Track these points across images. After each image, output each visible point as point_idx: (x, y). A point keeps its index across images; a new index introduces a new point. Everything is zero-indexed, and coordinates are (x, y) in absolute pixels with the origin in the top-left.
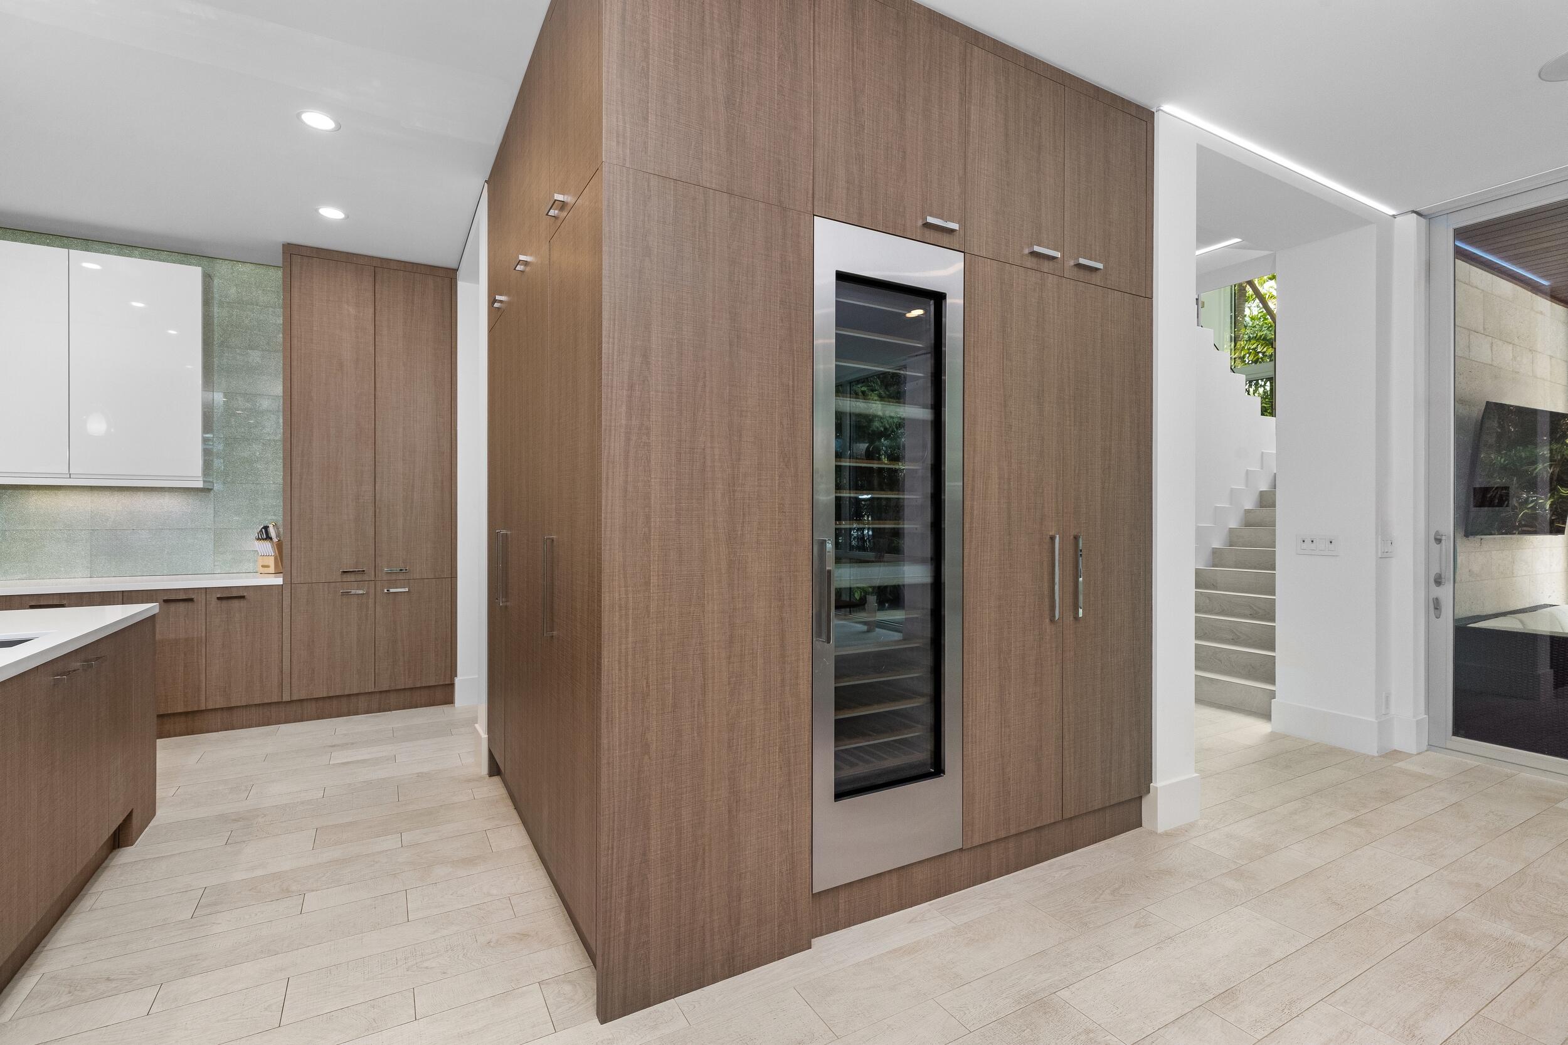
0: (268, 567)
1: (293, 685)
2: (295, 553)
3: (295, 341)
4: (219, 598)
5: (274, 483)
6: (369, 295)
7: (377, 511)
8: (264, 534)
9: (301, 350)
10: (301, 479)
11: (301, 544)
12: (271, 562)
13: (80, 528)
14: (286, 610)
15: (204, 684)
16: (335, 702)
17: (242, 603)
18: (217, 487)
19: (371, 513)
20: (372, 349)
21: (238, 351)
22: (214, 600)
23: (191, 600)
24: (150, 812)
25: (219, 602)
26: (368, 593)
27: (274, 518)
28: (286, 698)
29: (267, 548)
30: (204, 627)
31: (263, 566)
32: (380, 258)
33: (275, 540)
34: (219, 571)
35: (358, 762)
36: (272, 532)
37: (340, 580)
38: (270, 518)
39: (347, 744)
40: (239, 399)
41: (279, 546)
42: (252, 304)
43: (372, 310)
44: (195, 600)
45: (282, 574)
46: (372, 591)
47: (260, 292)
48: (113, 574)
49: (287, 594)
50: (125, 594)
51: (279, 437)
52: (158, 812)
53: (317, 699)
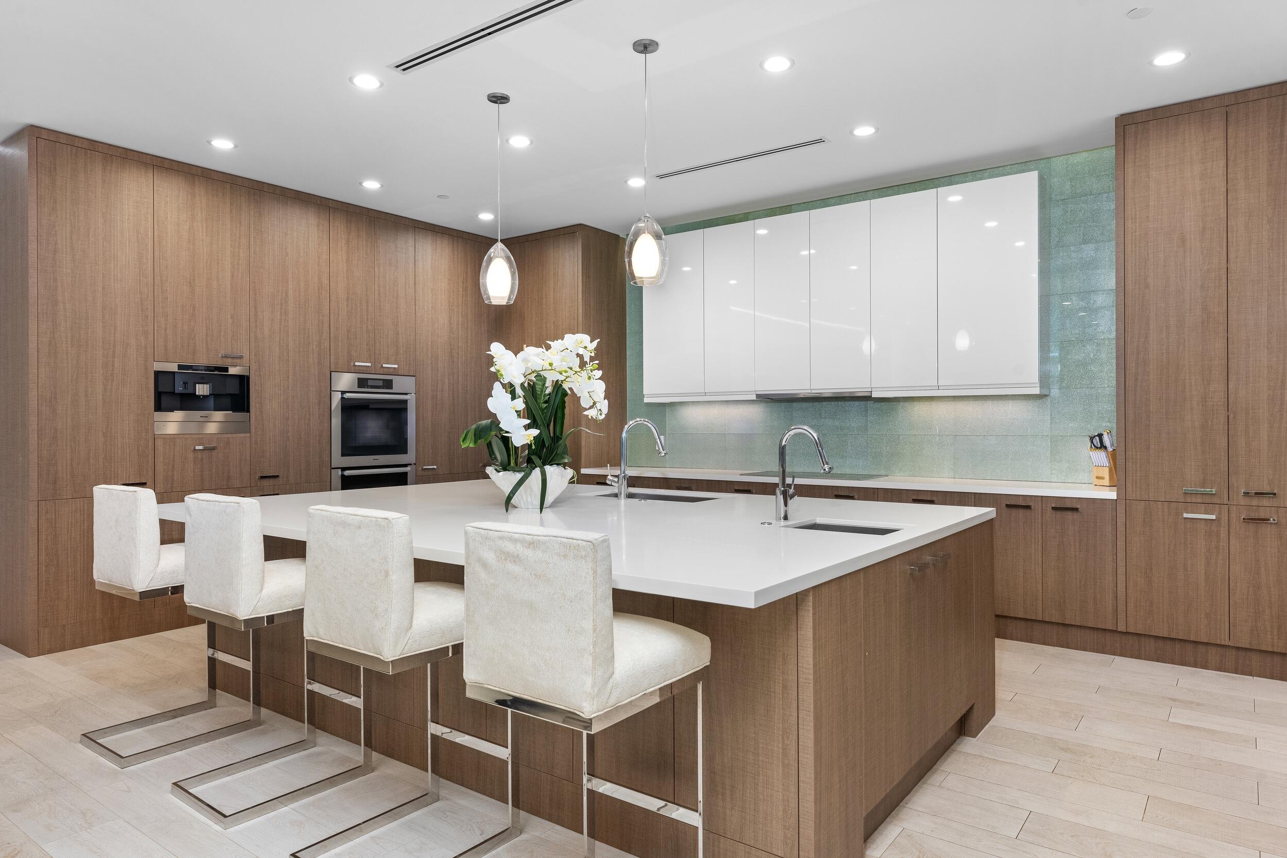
0: (1102, 478)
1: (1128, 615)
2: (1129, 464)
3: (1129, 224)
4: (1054, 508)
5: (1108, 386)
6: (1220, 143)
7: (1231, 416)
8: (1097, 442)
9: (1136, 232)
10: (1136, 380)
11: (1136, 455)
12: (1106, 473)
13: (946, 433)
14: (1121, 528)
15: (1041, 594)
16: (1178, 646)
17: (1076, 516)
18: (1055, 392)
19: (1222, 419)
20: (1223, 212)
21: (1072, 248)
22: (1049, 509)
23: (1028, 507)
24: (990, 712)
25: (1054, 512)
26: (1218, 520)
27: (1107, 425)
28: (1121, 628)
29: (1101, 457)
30: (1040, 536)
31: (1097, 477)
32: (1234, 93)
33: (1110, 449)
34: (1055, 480)
35: (1204, 730)
36: (1107, 440)
37: (1183, 500)
38: (1104, 424)
39: (1192, 703)
40: (1074, 299)
41: (1113, 456)
42: (1086, 195)
43: (1223, 162)
44: (1032, 507)
45: (1116, 488)
46: (1225, 517)
47: (1094, 179)
48: (970, 477)
49: (1121, 509)
50: (977, 496)
51: (1113, 335)
52: (998, 713)
53: (1156, 637)
